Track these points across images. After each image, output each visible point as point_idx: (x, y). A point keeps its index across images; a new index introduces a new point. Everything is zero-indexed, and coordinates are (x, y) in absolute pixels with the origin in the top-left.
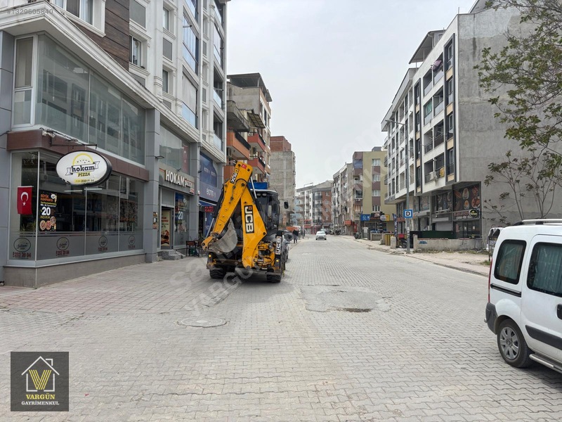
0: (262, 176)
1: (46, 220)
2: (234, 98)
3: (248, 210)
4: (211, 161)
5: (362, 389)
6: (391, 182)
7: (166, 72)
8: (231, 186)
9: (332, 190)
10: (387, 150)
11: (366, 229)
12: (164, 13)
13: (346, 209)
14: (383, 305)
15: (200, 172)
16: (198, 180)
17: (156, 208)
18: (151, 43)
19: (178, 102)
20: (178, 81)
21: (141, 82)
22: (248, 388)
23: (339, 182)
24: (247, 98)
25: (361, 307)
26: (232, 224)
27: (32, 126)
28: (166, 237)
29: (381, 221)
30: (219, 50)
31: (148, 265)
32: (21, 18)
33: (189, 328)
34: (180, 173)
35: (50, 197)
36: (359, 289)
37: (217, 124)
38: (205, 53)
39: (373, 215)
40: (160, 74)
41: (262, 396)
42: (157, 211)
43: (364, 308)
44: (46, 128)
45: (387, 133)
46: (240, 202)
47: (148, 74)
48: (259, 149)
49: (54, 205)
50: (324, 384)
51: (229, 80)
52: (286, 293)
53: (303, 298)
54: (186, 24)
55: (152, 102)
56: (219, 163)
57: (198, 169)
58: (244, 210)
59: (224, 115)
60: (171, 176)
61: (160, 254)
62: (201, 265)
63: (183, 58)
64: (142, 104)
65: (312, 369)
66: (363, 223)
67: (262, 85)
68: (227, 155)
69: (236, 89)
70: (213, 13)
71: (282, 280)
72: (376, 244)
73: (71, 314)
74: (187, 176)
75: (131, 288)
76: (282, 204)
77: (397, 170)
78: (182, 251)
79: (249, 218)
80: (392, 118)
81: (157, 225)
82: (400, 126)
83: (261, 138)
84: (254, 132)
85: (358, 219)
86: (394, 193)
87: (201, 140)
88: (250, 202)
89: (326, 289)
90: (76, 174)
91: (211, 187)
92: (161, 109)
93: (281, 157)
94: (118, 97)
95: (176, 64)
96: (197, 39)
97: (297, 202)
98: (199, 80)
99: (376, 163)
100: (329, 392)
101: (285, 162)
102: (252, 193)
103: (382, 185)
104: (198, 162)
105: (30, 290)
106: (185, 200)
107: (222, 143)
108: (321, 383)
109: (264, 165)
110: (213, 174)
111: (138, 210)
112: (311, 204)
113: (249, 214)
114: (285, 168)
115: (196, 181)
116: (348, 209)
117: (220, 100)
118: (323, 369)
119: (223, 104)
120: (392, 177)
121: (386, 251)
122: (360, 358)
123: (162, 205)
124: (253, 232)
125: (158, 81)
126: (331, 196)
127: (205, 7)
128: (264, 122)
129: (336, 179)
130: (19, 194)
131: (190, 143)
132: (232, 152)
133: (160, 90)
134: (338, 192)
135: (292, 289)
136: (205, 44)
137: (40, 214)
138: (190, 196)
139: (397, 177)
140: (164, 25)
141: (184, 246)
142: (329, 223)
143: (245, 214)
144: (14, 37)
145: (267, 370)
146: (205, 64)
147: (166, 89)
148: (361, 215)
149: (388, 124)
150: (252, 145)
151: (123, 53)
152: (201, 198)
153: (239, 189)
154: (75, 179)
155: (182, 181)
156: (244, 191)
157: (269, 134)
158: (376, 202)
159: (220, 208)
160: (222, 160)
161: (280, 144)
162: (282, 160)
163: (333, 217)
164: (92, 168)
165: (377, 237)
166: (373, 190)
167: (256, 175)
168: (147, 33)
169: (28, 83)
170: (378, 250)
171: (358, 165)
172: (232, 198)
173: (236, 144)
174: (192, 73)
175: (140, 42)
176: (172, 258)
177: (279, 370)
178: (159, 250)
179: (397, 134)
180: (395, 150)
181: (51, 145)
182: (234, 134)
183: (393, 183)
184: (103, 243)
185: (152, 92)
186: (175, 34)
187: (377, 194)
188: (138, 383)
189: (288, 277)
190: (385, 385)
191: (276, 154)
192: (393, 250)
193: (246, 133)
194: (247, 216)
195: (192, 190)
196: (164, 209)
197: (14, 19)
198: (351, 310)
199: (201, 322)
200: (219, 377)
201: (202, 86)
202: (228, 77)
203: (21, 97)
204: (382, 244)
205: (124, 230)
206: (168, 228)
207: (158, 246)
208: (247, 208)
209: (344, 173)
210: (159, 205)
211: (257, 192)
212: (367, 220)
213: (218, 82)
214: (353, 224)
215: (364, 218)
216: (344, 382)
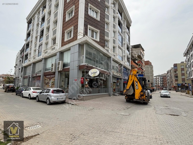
0: (142, 72)
1: (86, 85)
2: (133, 52)
3: (136, 83)
4: (127, 69)
5: (172, 141)
6: (189, 73)
7: (114, 47)
8: (131, 76)
9: (167, 76)
10: (186, 62)
11: (180, 89)
12: (113, 33)
13: (172, 82)
14: (184, 114)
15: (123, 72)
16: (123, 74)
17: (112, 82)
18: (110, 41)
19: (117, 55)
20: (117, 49)
21: (108, 51)
22: (134, 134)
23: (169, 73)
24: (137, 51)
25: (175, 114)
26: (132, 87)
27: (84, 64)
28: (115, 90)
29: (186, 86)
30: (128, 40)
31: (110, 97)
32: (82, 40)
33: (119, 115)
34: (118, 73)
35: (87, 80)
36: (175, 108)
37: (128, 59)
38: (124, 41)
39: (182, 84)
40: (112, 48)
41: (138, 137)
42: (112, 83)
43: (176, 115)
44: (87, 64)
45: (186, 57)
46: (134, 80)
47: (109, 49)
48: (141, 65)
49: (88, 82)
50: (159, 136)
51: (131, 47)
52: (149, 107)
53: (155, 110)
54: (119, 35)
55: (110, 55)
56: (129, 70)
57: (123, 71)
58: (135, 83)
59: (130, 56)
60: (115, 74)
61: (113, 94)
62: (123, 98)
63: (118, 43)
64: (108, 56)
65: (155, 131)
66: (179, 87)
67: (141, 47)
68: (131, 67)
69: (134, 49)
70: (126, 30)
71: (148, 104)
72: (184, 94)
73: (91, 108)
74: (120, 73)
75: (105, 103)
76: (147, 81)
77: (191, 69)
78: (119, 93)
79: (137, 85)
80: (187, 52)
81: (112, 87)
82: (191, 55)
83: (142, 62)
84: (139, 60)
85: (177, 85)
86: (190, 76)
87: (123, 64)
88: (137, 80)
89: (163, 107)
90: (93, 74)
91: (126, 76)
92: (113, 57)
93: (148, 67)
94: (102, 55)
95: (116, 45)
96: (122, 38)
97: (155, 80)
98: (123, 48)
99: (182, 67)
100: (160, 139)
101: (150, 68)
102: (137, 78)
103: (185, 74)
104: (123, 70)
105: (83, 101)
106: (119, 80)
107: (129, 64)
108: (158, 136)
109: (143, 69)
110: (127, 73)
111: (107, 83)
112: (159, 80)
113: (137, 84)
114: (150, 70)
115: (122, 75)
116: (173, 82)
117: (129, 53)
118: (159, 132)
119: (129, 54)
120: (189, 71)
121: (188, 96)
122: (173, 130)
123: (113, 81)
124: (138, 89)
125: (112, 50)
126: (166, 78)
127: (124, 29)
128: (142, 57)
129: (168, 73)
130: (81, 79)
131: (120, 65)
132: (133, 66)
133: (112, 52)
134: (169, 77)
135: (151, 107)
136: (124, 39)
137: (85, 83)
138: (121, 79)
139: (191, 71)
140: (113, 36)
141: (119, 92)
142: (166, 87)
143: (135, 84)
144: (81, 45)
145: (140, 130)
146: (124, 44)
147: (114, 51)
148: (178, 84)
149: (186, 54)
150: (139, 64)
151: (103, 45)
152: (124, 79)
153: (133, 77)
154: (92, 75)
155: (118, 75)
156: (135, 77)
157: (144, 60)
158: (183, 80)
159: (128, 82)
160: (130, 69)
161: (148, 63)
162: (149, 67)
163: (167, 85)
164: (96, 73)
165: (184, 92)
166: (182, 76)
167: (140, 72)
168: (109, 39)
169: (83, 54)
170: (185, 96)
171: (175, 68)
172: (131, 79)
173: (134, 64)
174: (121, 46)
175: (107, 41)
176: (116, 95)
177: (144, 130)
178: (113, 93)
179: (190, 57)
180: (189, 62)
181: (88, 68)
182: (133, 61)
183: (190, 73)
184: (99, 91)
185: (111, 53)
186: (116, 38)
187: (183, 77)
188: (105, 127)
189: (150, 103)
190: (182, 141)
191: (147, 66)
192: (191, 96)
193: (137, 61)
194: (136, 84)
195: (121, 77)
196: (114, 82)
197: (81, 41)
198: (171, 115)
199: (123, 114)
200: (126, 129)
201: (123, 49)
202: (131, 46)
203: (82, 58)
204: (186, 94)
205: (105, 88)
206: (115, 87)
207: (112, 92)
208: (136, 82)
209: (171, 70)
210: (112, 81)
211: (139, 78)
212: (180, 86)
213: (128, 48)
214: (175, 87)
215: (179, 85)
216: (166, 137)
